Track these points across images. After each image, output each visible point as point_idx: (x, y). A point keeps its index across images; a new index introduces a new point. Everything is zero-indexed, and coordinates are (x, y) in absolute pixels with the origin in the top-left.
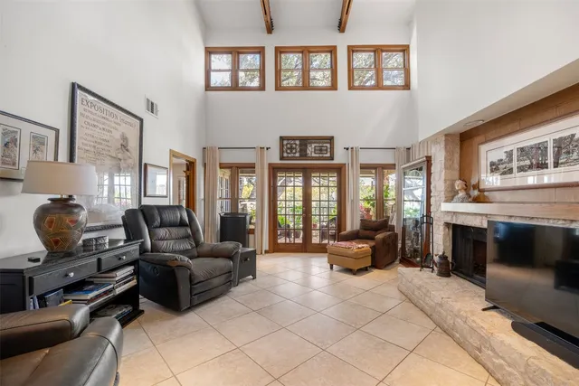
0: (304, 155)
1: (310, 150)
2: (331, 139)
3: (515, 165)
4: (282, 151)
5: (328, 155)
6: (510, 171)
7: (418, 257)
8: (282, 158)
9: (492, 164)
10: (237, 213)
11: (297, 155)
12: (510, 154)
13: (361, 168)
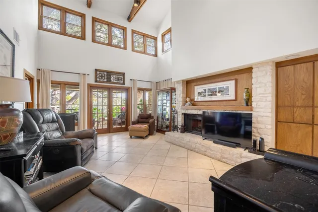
0: (109, 81)
1: (113, 78)
2: (123, 74)
3: (207, 94)
4: (96, 77)
5: (122, 82)
6: (205, 96)
7: (172, 127)
8: (96, 81)
9: (199, 93)
10: (65, 113)
11: (105, 80)
12: (205, 90)
13: (138, 90)
